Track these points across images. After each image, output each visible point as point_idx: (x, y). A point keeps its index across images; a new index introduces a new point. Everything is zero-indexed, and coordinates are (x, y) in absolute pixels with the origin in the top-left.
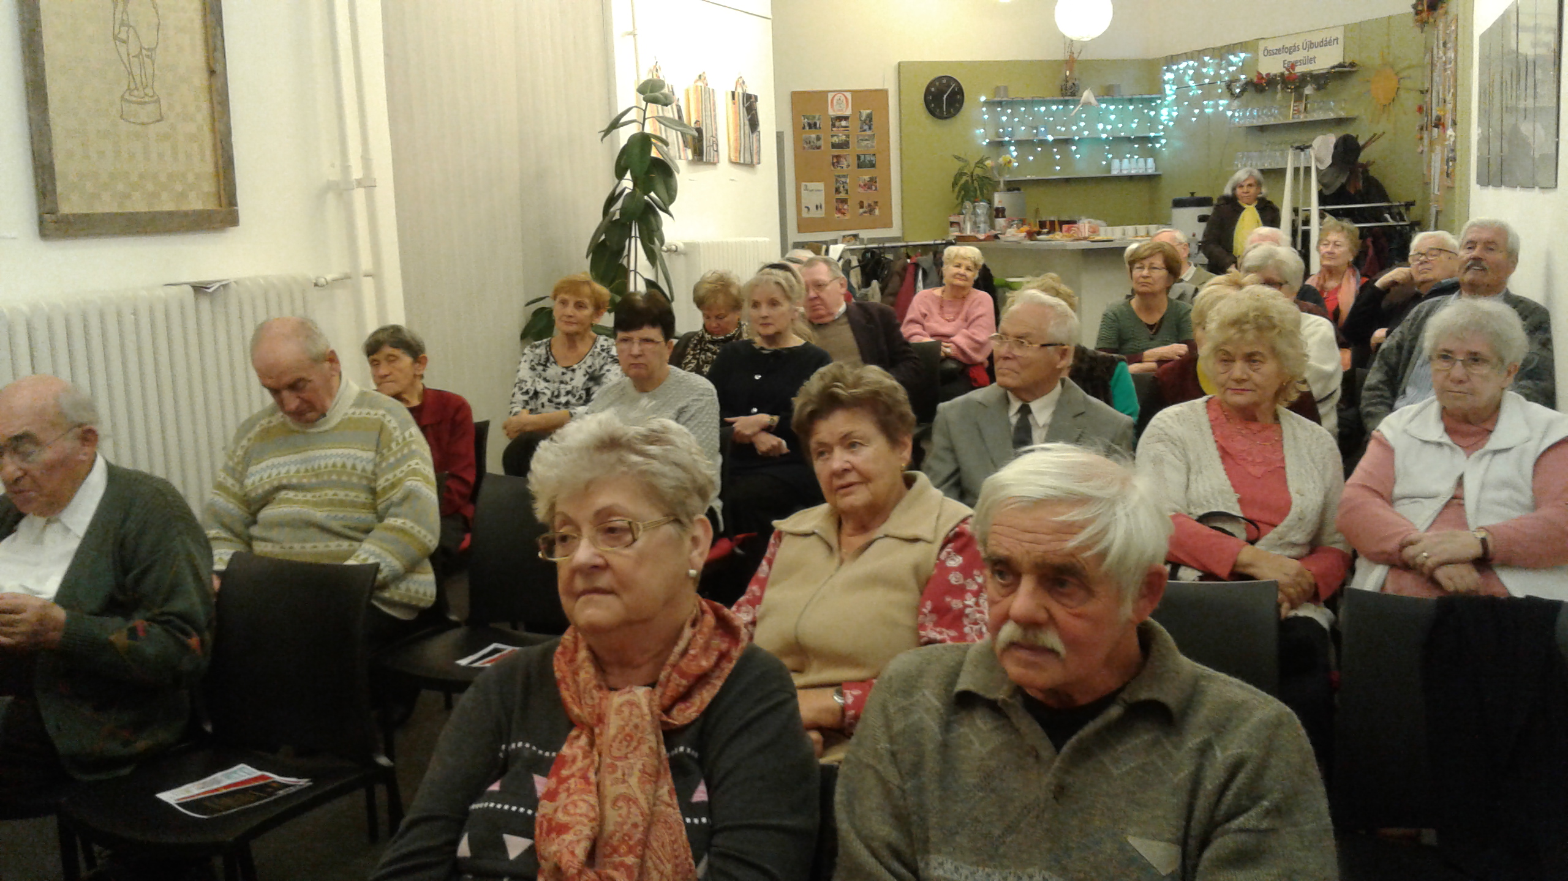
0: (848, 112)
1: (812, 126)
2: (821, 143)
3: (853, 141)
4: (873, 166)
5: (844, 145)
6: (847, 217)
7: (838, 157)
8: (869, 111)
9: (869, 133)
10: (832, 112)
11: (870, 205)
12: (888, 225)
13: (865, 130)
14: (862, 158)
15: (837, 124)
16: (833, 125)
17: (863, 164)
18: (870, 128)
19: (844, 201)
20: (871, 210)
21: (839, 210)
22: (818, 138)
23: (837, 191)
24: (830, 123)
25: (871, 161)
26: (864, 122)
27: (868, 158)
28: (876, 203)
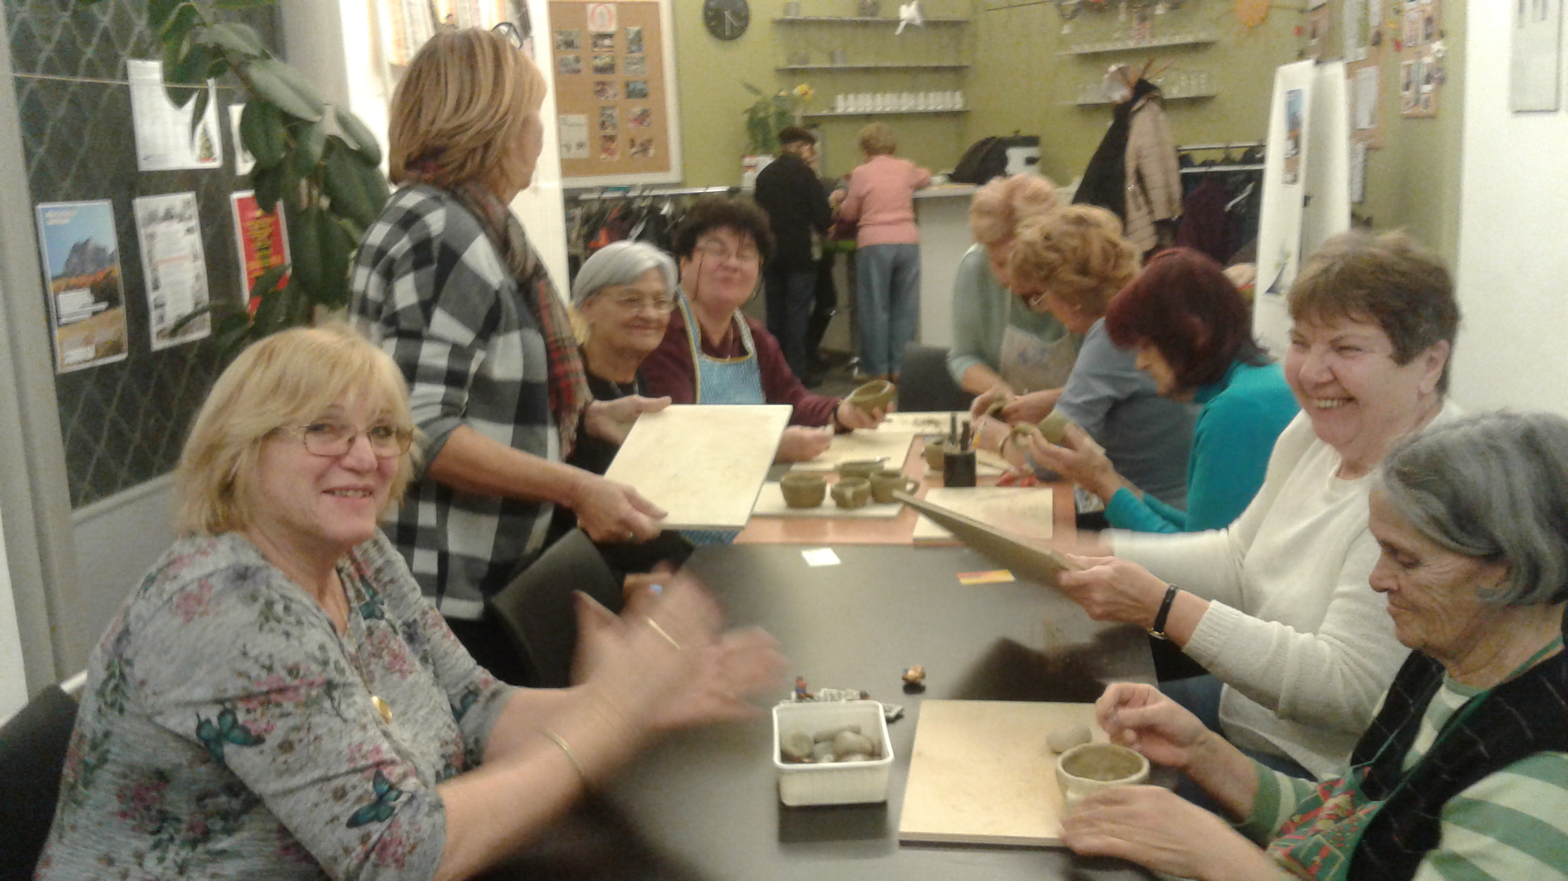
0: (612, 28)
1: (569, 44)
2: (580, 66)
3: (620, 64)
4: (643, 95)
5: (609, 69)
6: (617, 157)
7: (603, 83)
8: (636, 28)
9: (638, 55)
10: (594, 28)
11: (642, 145)
12: (665, 167)
13: (633, 52)
14: (631, 87)
15: (600, 42)
16: (595, 45)
17: (634, 93)
18: (640, 49)
19: (611, 139)
20: (644, 149)
21: (606, 150)
22: (577, 60)
23: (603, 125)
24: (590, 42)
25: (642, 90)
26: (632, 42)
27: (639, 86)
28: (650, 141)
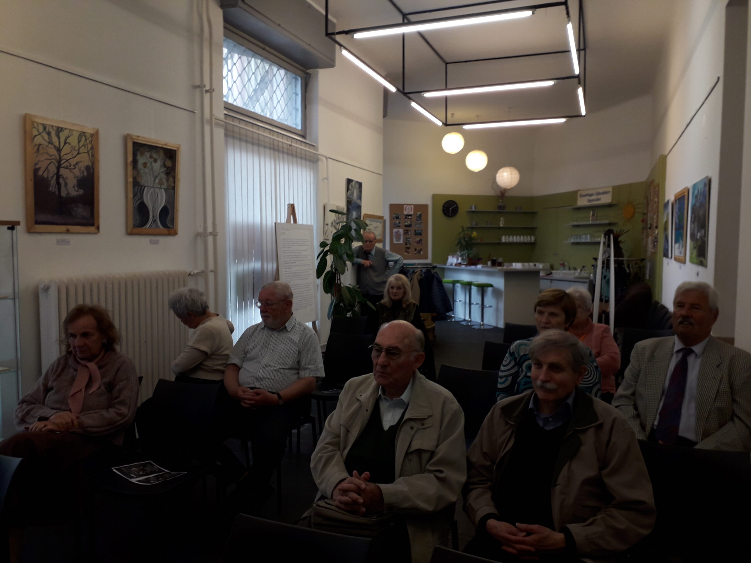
0: (412, 213)
1: (397, 218)
2: (400, 224)
3: (413, 224)
4: (421, 234)
5: (409, 226)
6: (410, 254)
7: (407, 230)
8: (420, 213)
10: (405, 213)
11: (419, 250)
12: (426, 258)
13: (418, 220)
14: (417, 231)
15: (407, 217)
16: (406, 218)
17: (417, 234)
18: (420, 220)
19: (409, 248)
20: (419, 252)
21: (406, 252)
22: (399, 223)
23: (406, 244)
24: (404, 217)
25: (420, 233)
26: (418, 217)
27: (419, 232)
28: (421, 249)
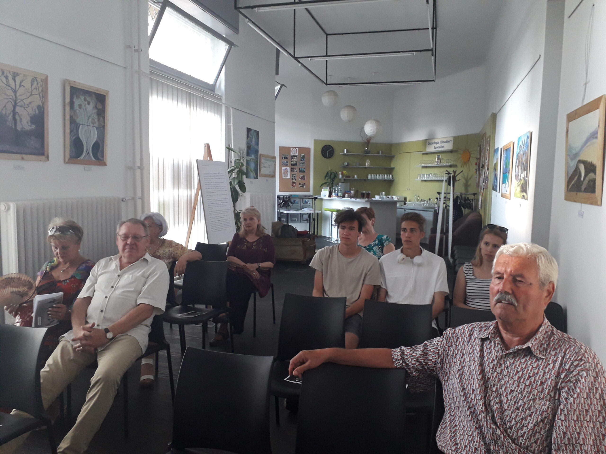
0: (297, 154)
1: (285, 158)
3: (298, 164)
4: (304, 172)
5: (295, 165)
6: (295, 188)
7: (293, 168)
8: (303, 154)
9: (303, 161)
10: (292, 154)
11: (302, 184)
12: (309, 191)
17: (301, 171)
19: (294, 183)
20: (303, 186)
21: (293, 186)
22: (287, 162)
23: (292, 179)
24: (291, 157)
26: (302, 158)
27: (303, 169)
28: (305, 184)
